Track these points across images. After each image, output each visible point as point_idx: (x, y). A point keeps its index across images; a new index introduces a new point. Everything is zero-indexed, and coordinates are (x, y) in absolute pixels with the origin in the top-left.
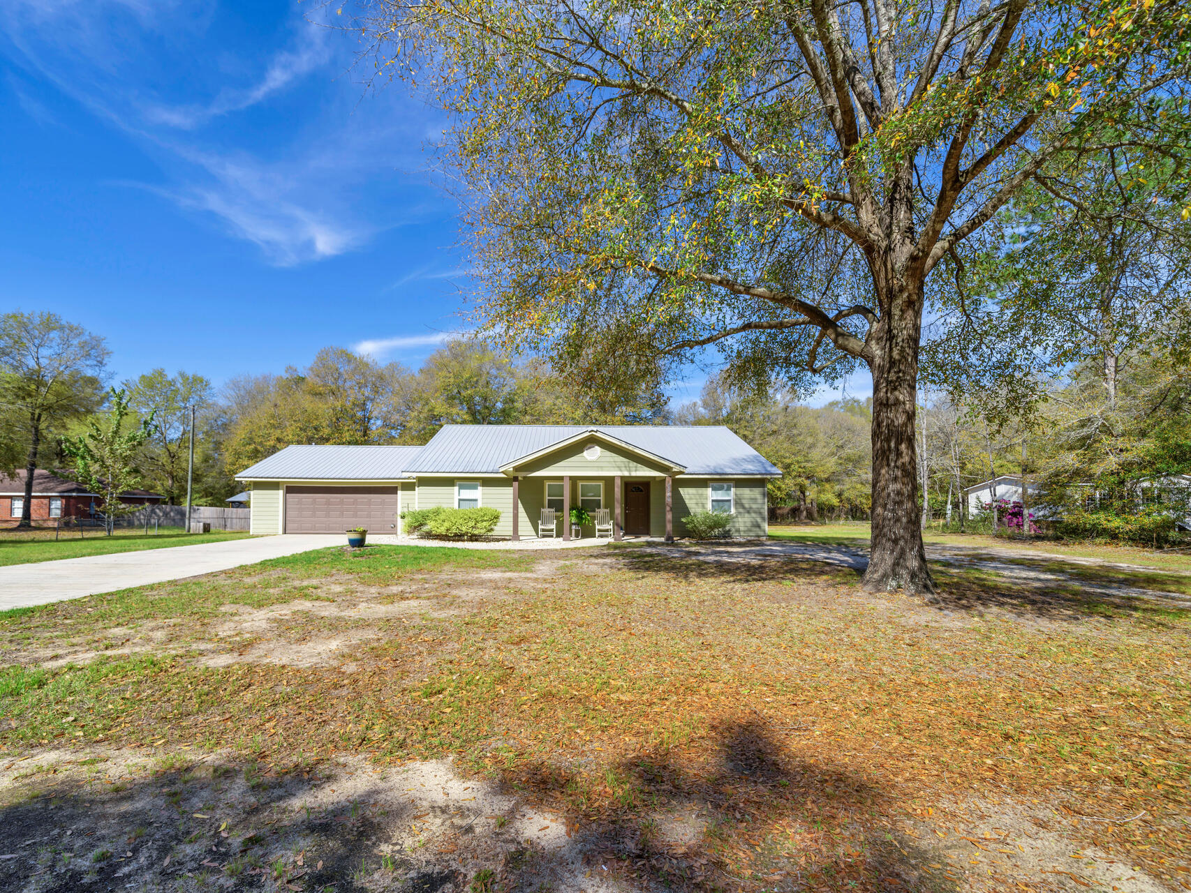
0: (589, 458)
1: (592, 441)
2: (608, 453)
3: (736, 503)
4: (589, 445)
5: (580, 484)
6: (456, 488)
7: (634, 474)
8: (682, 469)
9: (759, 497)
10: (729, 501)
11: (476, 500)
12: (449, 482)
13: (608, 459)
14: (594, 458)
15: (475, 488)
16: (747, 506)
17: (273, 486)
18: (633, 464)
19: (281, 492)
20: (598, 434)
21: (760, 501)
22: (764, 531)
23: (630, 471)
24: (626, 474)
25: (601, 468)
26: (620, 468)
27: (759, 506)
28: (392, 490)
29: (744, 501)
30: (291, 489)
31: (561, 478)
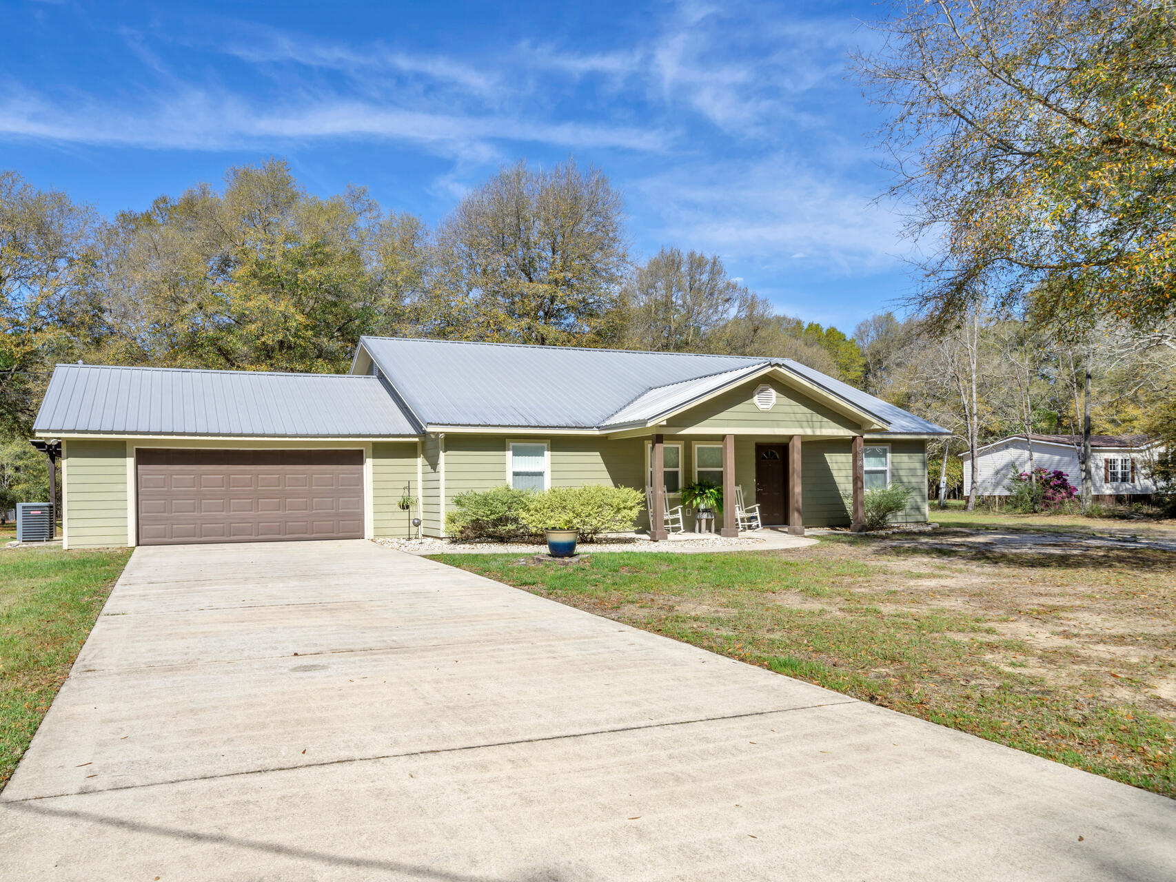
0: (761, 407)
1: (770, 381)
2: (786, 400)
3: (893, 475)
4: (761, 387)
5: (697, 446)
6: (509, 454)
7: (818, 432)
8: (885, 426)
9: (918, 466)
10: (884, 472)
11: (541, 474)
12: (496, 443)
13: (788, 409)
14: (769, 407)
15: (538, 453)
16: (905, 479)
17: (113, 449)
18: (818, 417)
19: (130, 462)
20: (782, 370)
21: (919, 472)
22: (924, 515)
23: (813, 427)
24: (809, 432)
25: (776, 422)
26: (799, 423)
27: (918, 480)
28: (353, 457)
29: (902, 473)
30: (147, 456)
31: (723, 438)
